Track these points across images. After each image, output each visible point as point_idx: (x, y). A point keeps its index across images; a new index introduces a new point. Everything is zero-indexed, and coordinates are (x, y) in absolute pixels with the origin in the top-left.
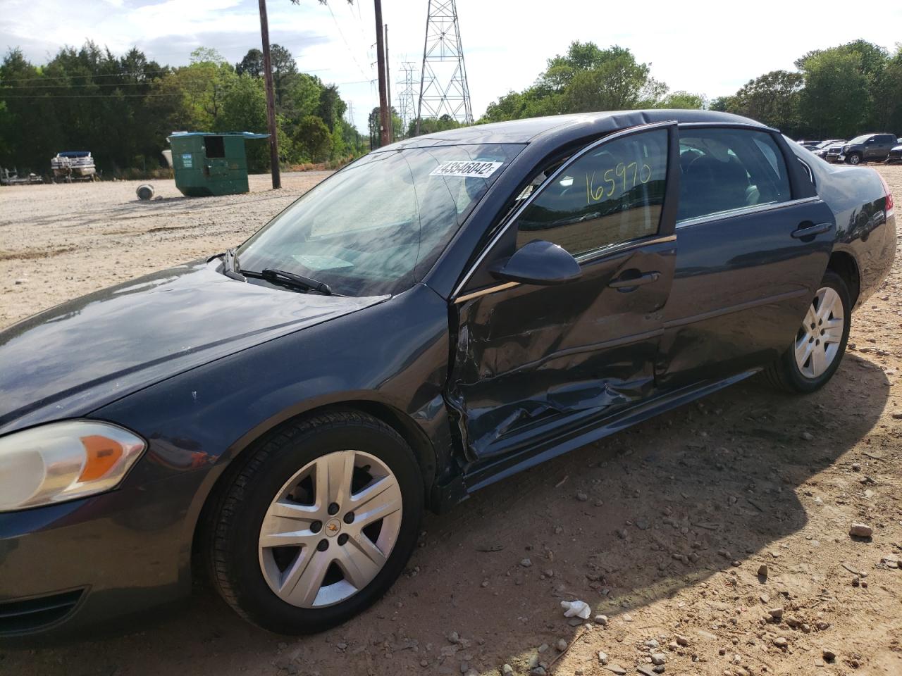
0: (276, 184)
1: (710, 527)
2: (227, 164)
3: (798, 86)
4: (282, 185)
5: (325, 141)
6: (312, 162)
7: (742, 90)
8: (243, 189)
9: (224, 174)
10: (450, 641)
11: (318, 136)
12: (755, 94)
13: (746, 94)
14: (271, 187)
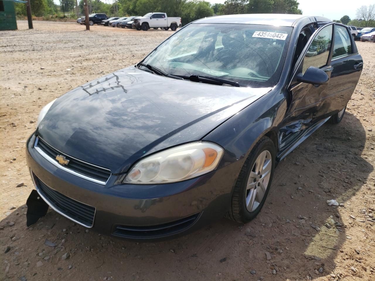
0: (31, 26)
1: (346, 171)
2: (5, 15)
3: (246, 2)
4: (34, 27)
5: (41, 6)
6: (35, 16)
7: (226, 1)
8: (14, 27)
9: (4, 20)
10: (299, 218)
11: (37, 3)
12: (231, 3)
13: (228, 3)
14: (28, 27)
